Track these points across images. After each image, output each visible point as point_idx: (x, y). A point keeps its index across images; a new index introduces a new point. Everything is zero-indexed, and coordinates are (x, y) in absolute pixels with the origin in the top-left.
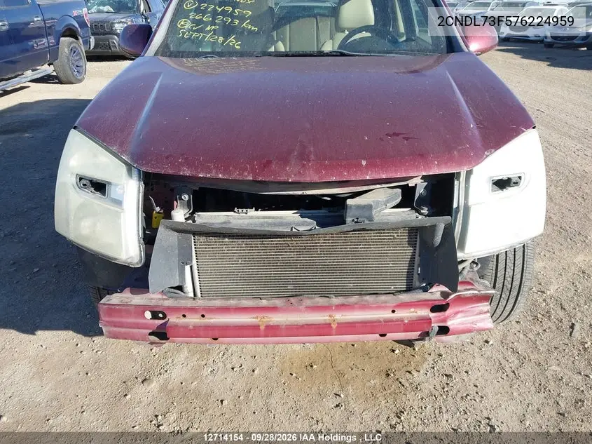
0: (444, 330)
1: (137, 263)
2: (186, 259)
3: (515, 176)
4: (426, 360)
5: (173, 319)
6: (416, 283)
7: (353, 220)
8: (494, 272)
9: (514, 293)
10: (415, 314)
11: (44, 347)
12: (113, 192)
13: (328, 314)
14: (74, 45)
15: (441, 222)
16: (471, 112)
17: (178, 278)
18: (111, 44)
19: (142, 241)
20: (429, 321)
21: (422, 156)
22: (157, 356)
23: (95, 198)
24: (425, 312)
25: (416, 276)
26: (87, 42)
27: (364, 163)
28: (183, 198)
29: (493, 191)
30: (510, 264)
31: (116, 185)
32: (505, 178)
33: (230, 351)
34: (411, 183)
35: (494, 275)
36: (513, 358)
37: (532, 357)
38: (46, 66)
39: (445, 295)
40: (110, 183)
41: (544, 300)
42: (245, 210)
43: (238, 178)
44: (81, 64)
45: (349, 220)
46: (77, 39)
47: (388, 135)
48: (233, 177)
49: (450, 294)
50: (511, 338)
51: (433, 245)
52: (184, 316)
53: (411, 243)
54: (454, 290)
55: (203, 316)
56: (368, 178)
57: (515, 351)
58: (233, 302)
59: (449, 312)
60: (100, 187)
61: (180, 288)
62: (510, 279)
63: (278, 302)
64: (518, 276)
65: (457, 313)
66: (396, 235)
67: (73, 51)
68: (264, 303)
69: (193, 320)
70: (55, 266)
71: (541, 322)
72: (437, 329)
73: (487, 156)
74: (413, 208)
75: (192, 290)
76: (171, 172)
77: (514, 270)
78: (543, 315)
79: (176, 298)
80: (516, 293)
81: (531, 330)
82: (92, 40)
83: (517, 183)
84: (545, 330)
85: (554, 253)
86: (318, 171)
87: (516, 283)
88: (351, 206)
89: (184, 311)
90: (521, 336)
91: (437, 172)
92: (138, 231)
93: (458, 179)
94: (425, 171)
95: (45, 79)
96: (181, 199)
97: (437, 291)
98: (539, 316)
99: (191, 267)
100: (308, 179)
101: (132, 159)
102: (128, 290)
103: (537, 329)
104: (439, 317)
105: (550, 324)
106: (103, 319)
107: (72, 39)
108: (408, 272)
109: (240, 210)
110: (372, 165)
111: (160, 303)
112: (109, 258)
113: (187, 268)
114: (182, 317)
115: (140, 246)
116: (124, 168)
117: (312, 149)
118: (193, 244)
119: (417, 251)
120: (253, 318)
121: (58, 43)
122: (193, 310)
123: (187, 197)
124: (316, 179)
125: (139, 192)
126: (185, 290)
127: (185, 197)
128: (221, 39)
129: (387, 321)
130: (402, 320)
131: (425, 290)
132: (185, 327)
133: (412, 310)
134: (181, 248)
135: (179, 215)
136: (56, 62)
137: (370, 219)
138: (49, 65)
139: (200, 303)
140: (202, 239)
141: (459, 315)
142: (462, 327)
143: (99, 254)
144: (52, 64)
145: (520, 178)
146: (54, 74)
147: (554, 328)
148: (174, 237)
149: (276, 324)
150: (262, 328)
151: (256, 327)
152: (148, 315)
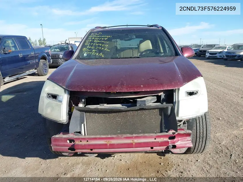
0: (174, 147)
1: (66, 122)
2: (82, 122)
3: (195, 91)
4: (173, 167)
5: (77, 142)
6: (164, 130)
7: (139, 105)
8: (196, 131)
9: (204, 139)
10: (163, 140)
11: (28, 163)
12: (59, 98)
13: (132, 140)
14: (45, 62)
15: (170, 106)
16: (180, 72)
17: (79, 128)
18: (58, 62)
19: (68, 114)
20: (168, 142)
21: (161, 84)
22: (70, 166)
23: (53, 101)
24: (166, 139)
25: (163, 127)
26: (49, 61)
27: (142, 86)
28: (82, 100)
29: (187, 96)
30: (201, 128)
31: (60, 96)
32: (192, 92)
33: (98, 164)
34: (159, 94)
35: (196, 132)
36: (207, 166)
37: (215, 166)
38: (34, 70)
39: (174, 133)
40: (58, 95)
41: (221, 146)
42: (103, 104)
43: (101, 91)
44: (47, 69)
45: (138, 105)
46: (46, 60)
47: (150, 78)
48: (99, 91)
49: (175, 133)
50: (207, 159)
51: (168, 114)
52: (81, 141)
53: (161, 115)
54: (177, 131)
55: (87, 141)
56: (143, 91)
57: (208, 164)
58: (98, 136)
59: (175, 139)
60: (54, 97)
61: (80, 133)
62: (202, 133)
63: (114, 136)
64: (205, 132)
65: (178, 140)
66: (155, 112)
67: (44, 64)
68: (109, 136)
69: (84, 143)
70: (33, 136)
71: (219, 154)
72: (172, 146)
73: (184, 84)
74: (160, 103)
75: (84, 133)
76: (79, 90)
77: (203, 130)
78: (220, 151)
79: (78, 136)
80: (205, 139)
81: (215, 157)
82: (51, 61)
83: (196, 93)
84: (220, 157)
85: (225, 130)
86: (127, 89)
87: (205, 135)
88: (138, 101)
89: (81, 140)
90: (211, 159)
91: (167, 89)
92: (67, 111)
93: (175, 92)
94: (162, 88)
95: (33, 74)
96: (82, 101)
97: (171, 132)
98: (218, 152)
99: (84, 124)
100: (123, 91)
101: (66, 87)
102: (62, 133)
103: (217, 156)
104: (172, 141)
105: (222, 154)
106: (53, 143)
107: (44, 60)
108: (160, 125)
109: (101, 104)
110: (144, 87)
111: (73, 137)
112: (56, 121)
113: (83, 125)
114: (80, 142)
115: (67, 116)
116: (63, 90)
117: (125, 82)
118: (85, 116)
119: (163, 118)
120: (105, 142)
121: (39, 61)
122: (84, 139)
123: (84, 100)
124: (126, 91)
125: (68, 98)
126: (82, 133)
127: (83, 100)
128: (97, 54)
129: (153, 142)
130: (158, 142)
131: (167, 132)
132: (81, 145)
133: (162, 138)
134: (81, 117)
135: (81, 105)
136: (38, 68)
137: (145, 105)
138: (35, 69)
139: (87, 137)
140: (88, 114)
141: (179, 141)
142: (181, 146)
143: (53, 120)
144: (36, 69)
145: (197, 92)
146: (37, 73)
147: (224, 156)
148: (79, 113)
149: (113, 143)
150: (108, 145)
151: (106, 145)
152: (68, 141)
